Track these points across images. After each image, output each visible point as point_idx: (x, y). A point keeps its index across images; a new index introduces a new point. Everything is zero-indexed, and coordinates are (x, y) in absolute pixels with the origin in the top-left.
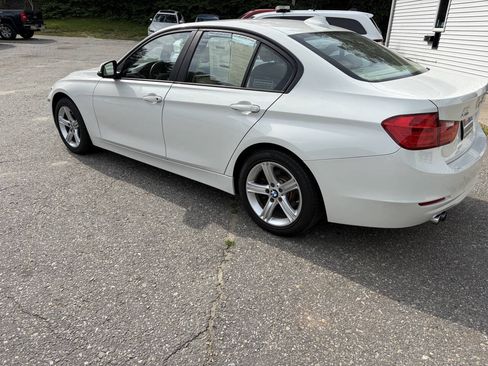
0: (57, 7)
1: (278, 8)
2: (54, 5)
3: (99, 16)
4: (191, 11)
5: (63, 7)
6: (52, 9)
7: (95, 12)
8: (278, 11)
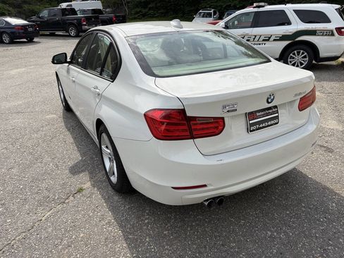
0: (140, 11)
1: (255, 5)
2: (138, 10)
3: (165, 16)
4: (225, 8)
5: (144, 11)
6: (137, 13)
7: (162, 13)
8: (254, 7)
